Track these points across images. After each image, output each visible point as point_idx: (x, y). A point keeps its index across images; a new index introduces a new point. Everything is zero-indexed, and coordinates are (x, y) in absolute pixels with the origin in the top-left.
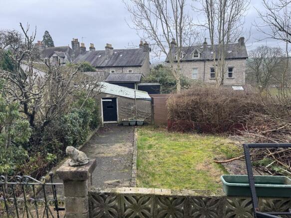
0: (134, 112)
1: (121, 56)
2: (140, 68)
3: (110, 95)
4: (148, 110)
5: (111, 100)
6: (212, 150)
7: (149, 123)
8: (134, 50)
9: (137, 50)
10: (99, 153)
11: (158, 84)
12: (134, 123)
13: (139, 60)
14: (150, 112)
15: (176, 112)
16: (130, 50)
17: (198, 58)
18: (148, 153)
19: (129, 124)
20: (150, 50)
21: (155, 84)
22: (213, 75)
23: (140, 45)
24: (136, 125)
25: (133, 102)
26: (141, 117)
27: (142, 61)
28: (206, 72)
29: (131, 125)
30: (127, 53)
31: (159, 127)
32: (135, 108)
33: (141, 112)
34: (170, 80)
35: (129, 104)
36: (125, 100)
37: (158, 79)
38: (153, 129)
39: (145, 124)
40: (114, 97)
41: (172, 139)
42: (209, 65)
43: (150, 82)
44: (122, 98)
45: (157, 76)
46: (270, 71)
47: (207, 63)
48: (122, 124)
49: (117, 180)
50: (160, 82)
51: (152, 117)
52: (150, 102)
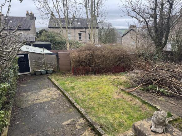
0: (44, 64)
1: (11, 21)
2: (29, 31)
3: (22, 52)
4: (54, 62)
5: (23, 56)
6: (111, 84)
7: (56, 71)
8: (22, 18)
9: (25, 17)
10: (34, 100)
11: (49, 43)
12: (45, 72)
13: (27, 25)
14: (56, 63)
15: (79, 62)
16: (18, 18)
17: (71, 26)
18: (76, 93)
19: (41, 73)
20: (35, 19)
21: (47, 43)
22: (80, 38)
23: (27, 14)
24: (47, 73)
25: (42, 56)
26: (50, 68)
27: (30, 26)
28: (76, 36)
29: (43, 74)
30: (17, 19)
31: (65, 73)
32: (44, 61)
33: (49, 64)
34: (58, 40)
35: (39, 58)
36: (36, 55)
37: (49, 39)
38: (62, 75)
39: (54, 72)
40: (26, 53)
41: (82, 80)
42: (78, 31)
43: (43, 41)
44: (32, 54)
45: (48, 37)
46: (107, 36)
47: (76, 30)
48: (35, 74)
49: (72, 120)
50: (51, 41)
51: (58, 67)
52: (55, 56)
